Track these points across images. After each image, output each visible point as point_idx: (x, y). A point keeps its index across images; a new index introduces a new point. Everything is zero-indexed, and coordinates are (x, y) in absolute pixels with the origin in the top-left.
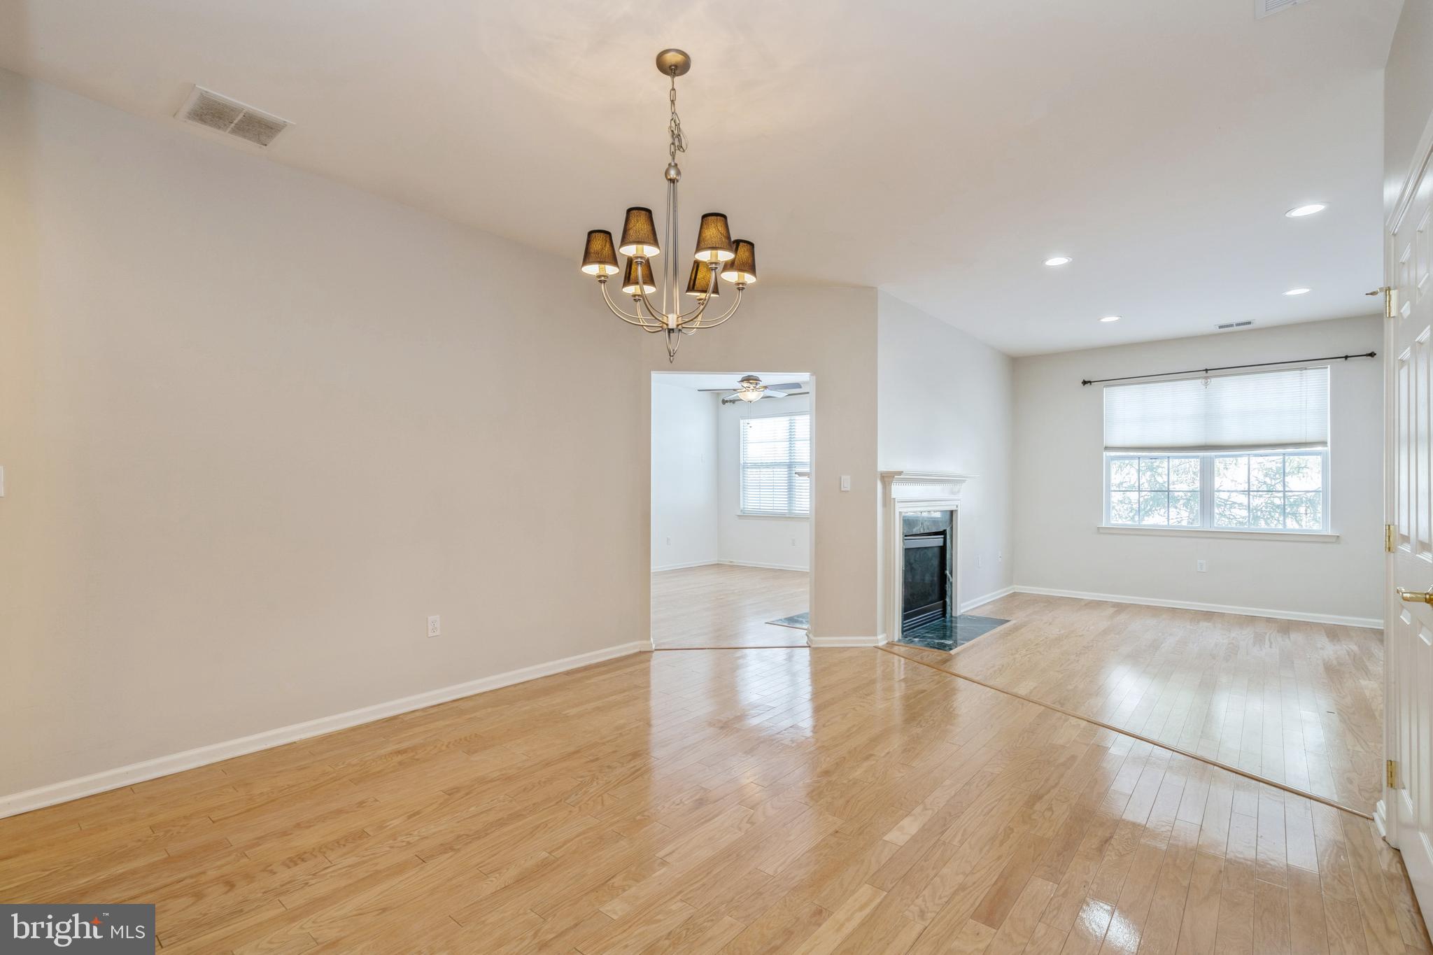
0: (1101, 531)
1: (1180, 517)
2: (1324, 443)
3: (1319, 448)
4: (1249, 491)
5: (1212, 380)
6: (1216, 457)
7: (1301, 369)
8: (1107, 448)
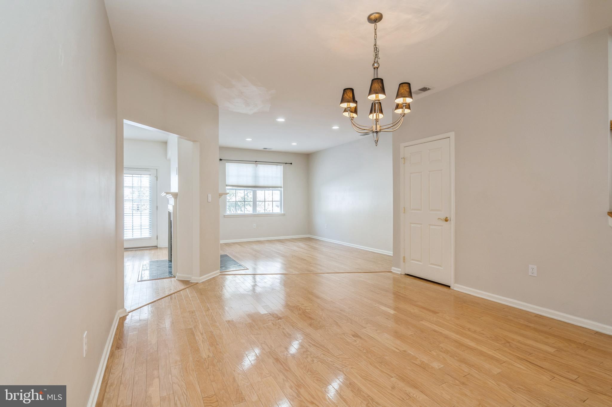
0: (225, 217)
1: (249, 210)
2: (281, 187)
3: (279, 189)
4: (265, 201)
5: (258, 165)
6: (257, 190)
7: (277, 165)
8: (226, 185)
